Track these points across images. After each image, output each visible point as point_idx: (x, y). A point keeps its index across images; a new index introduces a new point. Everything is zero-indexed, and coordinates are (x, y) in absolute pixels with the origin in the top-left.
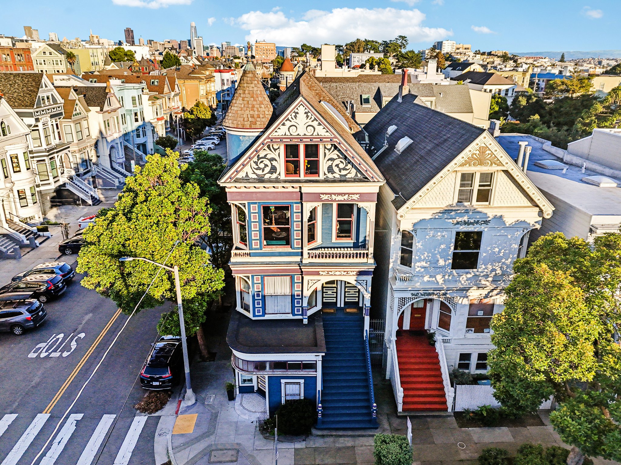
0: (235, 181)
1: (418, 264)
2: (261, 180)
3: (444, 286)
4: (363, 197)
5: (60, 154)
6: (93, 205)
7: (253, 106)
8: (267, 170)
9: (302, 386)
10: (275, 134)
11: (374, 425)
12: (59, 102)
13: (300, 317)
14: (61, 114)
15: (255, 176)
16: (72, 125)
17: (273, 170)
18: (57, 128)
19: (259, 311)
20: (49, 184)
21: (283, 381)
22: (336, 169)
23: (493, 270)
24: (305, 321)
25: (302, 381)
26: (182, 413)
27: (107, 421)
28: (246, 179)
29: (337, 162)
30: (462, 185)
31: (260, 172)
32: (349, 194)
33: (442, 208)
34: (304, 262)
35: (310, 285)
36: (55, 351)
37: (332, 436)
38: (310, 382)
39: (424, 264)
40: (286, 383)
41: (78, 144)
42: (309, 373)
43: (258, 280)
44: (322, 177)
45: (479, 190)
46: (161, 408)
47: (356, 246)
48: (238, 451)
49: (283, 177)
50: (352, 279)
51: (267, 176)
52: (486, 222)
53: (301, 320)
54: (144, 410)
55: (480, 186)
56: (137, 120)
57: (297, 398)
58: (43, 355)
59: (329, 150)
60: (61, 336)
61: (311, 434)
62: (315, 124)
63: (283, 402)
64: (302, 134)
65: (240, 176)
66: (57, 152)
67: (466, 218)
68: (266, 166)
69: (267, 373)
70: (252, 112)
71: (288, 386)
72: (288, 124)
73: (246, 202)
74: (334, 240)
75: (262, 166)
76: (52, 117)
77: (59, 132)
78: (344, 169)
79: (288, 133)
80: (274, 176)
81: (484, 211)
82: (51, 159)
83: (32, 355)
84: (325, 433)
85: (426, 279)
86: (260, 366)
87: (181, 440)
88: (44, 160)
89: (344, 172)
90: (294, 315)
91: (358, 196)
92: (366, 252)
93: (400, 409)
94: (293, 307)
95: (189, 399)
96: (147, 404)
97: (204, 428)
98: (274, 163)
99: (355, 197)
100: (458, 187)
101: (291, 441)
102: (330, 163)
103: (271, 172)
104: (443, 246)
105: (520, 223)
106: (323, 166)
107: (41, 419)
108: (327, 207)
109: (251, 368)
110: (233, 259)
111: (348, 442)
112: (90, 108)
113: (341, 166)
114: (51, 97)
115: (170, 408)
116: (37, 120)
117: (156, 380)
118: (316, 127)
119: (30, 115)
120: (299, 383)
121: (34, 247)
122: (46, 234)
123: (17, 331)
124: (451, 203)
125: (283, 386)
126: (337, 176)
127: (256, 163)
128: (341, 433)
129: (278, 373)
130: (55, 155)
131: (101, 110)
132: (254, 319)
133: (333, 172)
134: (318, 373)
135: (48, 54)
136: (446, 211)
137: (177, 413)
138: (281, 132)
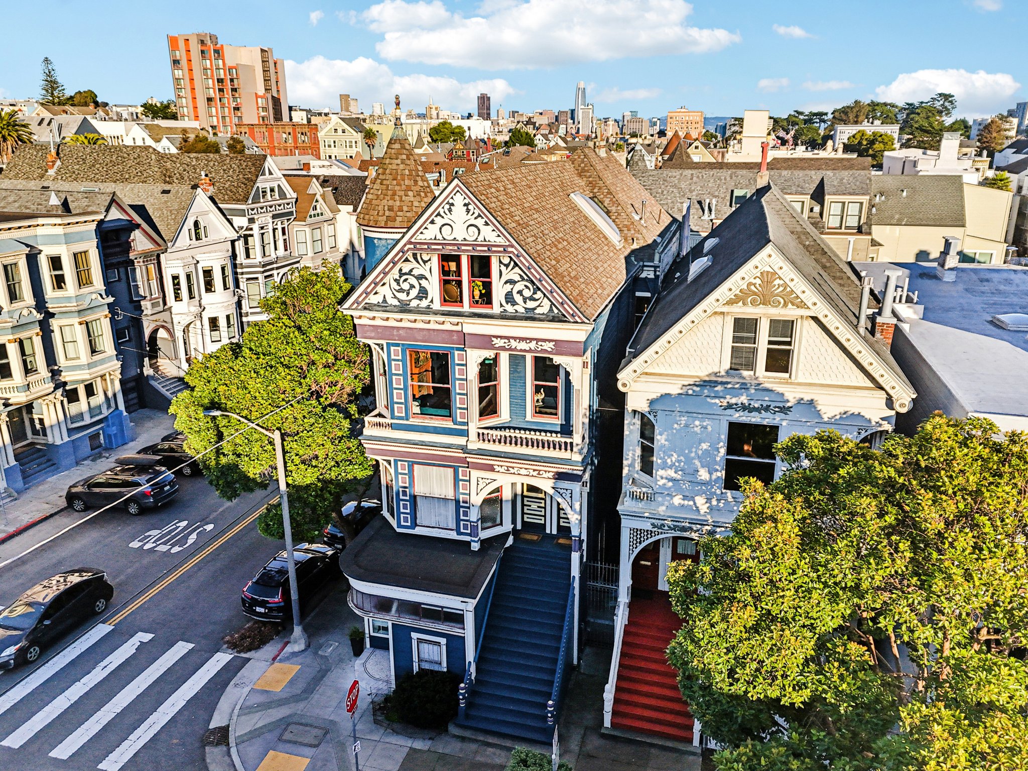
0: (365, 308)
1: (661, 472)
2: (404, 308)
3: (709, 517)
4: (561, 347)
5: (282, 271)
7: (394, 194)
8: (414, 293)
9: (444, 648)
10: (420, 238)
11: (545, 735)
12: (288, 196)
13: (468, 538)
14: (291, 213)
15: (396, 302)
16: (308, 230)
17: (423, 293)
18: (284, 234)
19: (406, 520)
21: (414, 635)
22: (518, 298)
24: (475, 547)
25: (443, 641)
26: (281, 661)
27: (180, 649)
28: (383, 306)
30: (736, 339)
31: (402, 296)
32: (538, 340)
33: (698, 377)
34: (470, 446)
35: (481, 485)
36: (165, 543)
37: (476, 741)
39: (671, 473)
40: (420, 641)
41: (313, 258)
42: (456, 631)
43: (403, 468)
44: (496, 309)
45: (769, 351)
46: (258, 648)
47: (565, 430)
48: (327, 733)
49: (437, 306)
50: (546, 486)
51: (414, 303)
52: (784, 410)
53: (468, 544)
54: (233, 646)
55: (770, 343)
57: (436, 668)
58: (148, 546)
59: (507, 266)
60: (185, 523)
61: (446, 730)
62: (480, 222)
63: (416, 669)
64: (460, 238)
65: (374, 299)
66: (278, 268)
67: (744, 399)
68: (412, 286)
69: (388, 620)
70: (391, 203)
71: (422, 646)
72: (439, 221)
73: (384, 342)
74: (529, 417)
75: (406, 286)
76: (274, 217)
77: (285, 240)
78: (532, 299)
79: (439, 236)
80: (424, 303)
81: (779, 388)
82: (266, 277)
83: (135, 544)
84: (468, 734)
85: (677, 500)
86: (384, 605)
87: (261, 698)
88: (257, 278)
89: (531, 304)
90: (459, 533)
91: (551, 345)
92: (569, 441)
93: (607, 723)
94: (458, 520)
95: (295, 642)
96: (243, 637)
97: (298, 689)
98: (424, 283)
99: (548, 346)
100: (729, 343)
101: (411, 736)
102: (508, 287)
103: (419, 298)
104: (704, 446)
105: (852, 418)
106: (499, 292)
107: (100, 631)
108: (516, 361)
109: (367, 606)
110: (366, 432)
112: (340, 207)
113: (527, 293)
114: (276, 189)
115: (269, 650)
116: (252, 221)
117: (263, 604)
118: (482, 228)
119: (242, 213)
120: (438, 644)
123: (133, 509)
124: (716, 370)
125: (414, 644)
126: (521, 309)
127: (397, 281)
128: (491, 740)
129: (407, 621)
130: (275, 272)
131: (355, 210)
132: (399, 530)
133: (514, 303)
134: (469, 632)
135: (340, 131)
136: (706, 384)
137: (274, 659)
138: (429, 233)
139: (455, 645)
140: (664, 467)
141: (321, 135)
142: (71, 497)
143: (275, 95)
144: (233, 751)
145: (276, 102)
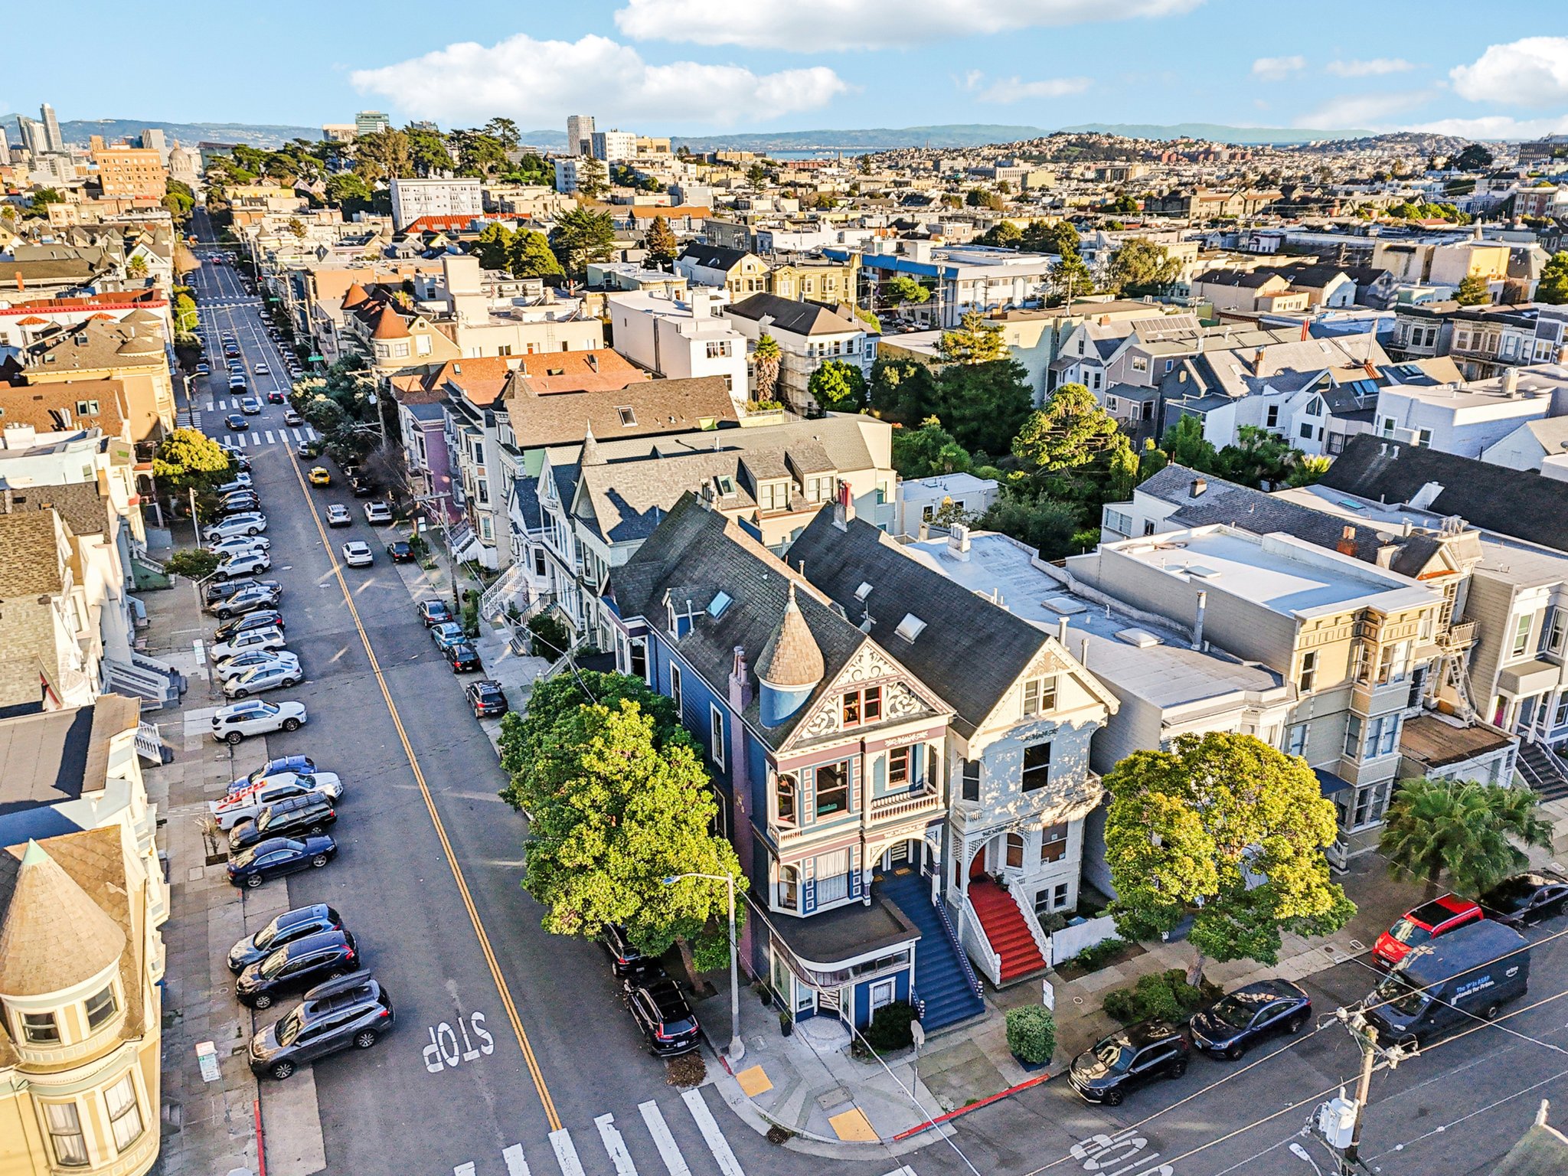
0: (792, 749)
1: (989, 796)
2: (817, 740)
3: (1016, 815)
4: (932, 733)
6: (164, 762)
8: (824, 724)
9: (893, 985)
10: (837, 684)
11: (978, 1007)
13: (861, 898)
15: (810, 736)
17: (831, 722)
19: (809, 906)
21: (871, 986)
22: (899, 707)
23: (1065, 783)
24: (867, 902)
25: (893, 979)
26: (738, 1070)
27: (649, 1108)
28: (803, 743)
29: (901, 698)
30: (1028, 696)
31: (815, 729)
33: (1010, 726)
34: (867, 826)
35: (874, 852)
36: (464, 1052)
38: (902, 976)
39: (994, 794)
40: (876, 988)
42: (901, 966)
43: (809, 863)
44: (884, 719)
45: (1044, 697)
46: (704, 1074)
47: (912, 788)
48: (846, 1088)
49: (841, 729)
50: (920, 835)
51: (825, 732)
52: (1054, 731)
53: (861, 903)
55: (1045, 692)
57: (886, 1003)
58: (453, 1062)
59: (891, 688)
60: (445, 1027)
62: (881, 663)
63: (871, 1013)
64: (863, 679)
67: (1034, 732)
68: (822, 721)
69: (852, 984)
71: (877, 991)
72: (851, 670)
73: (798, 770)
74: (887, 789)
75: (818, 721)
78: (907, 706)
79: (850, 681)
80: (831, 730)
81: (1052, 719)
83: (435, 1067)
84: (932, 1034)
85: (998, 811)
87: (769, 1098)
89: (907, 709)
90: (852, 897)
91: (925, 733)
93: (998, 981)
94: (851, 889)
95: (737, 1049)
97: (783, 1079)
98: (832, 715)
99: (923, 735)
100: (1024, 700)
101: (899, 1058)
102: (893, 701)
103: (828, 727)
104: (1012, 769)
105: (1088, 725)
106: (886, 706)
107: (561, 1138)
110: (782, 845)
111: (959, 1038)
113: (905, 702)
115: (715, 1070)
120: (889, 984)
124: (1018, 718)
125: (871, 993)
126: (900, 714)
128: (947, 1029)
129: (867, 976)
132: (804, 916)
133: (896, 712)
134: (911, 964)
136: (1012, 730)
137: (730, 1072)
138: (844, 680)
140: (986, 792)
144: (806, 1134)
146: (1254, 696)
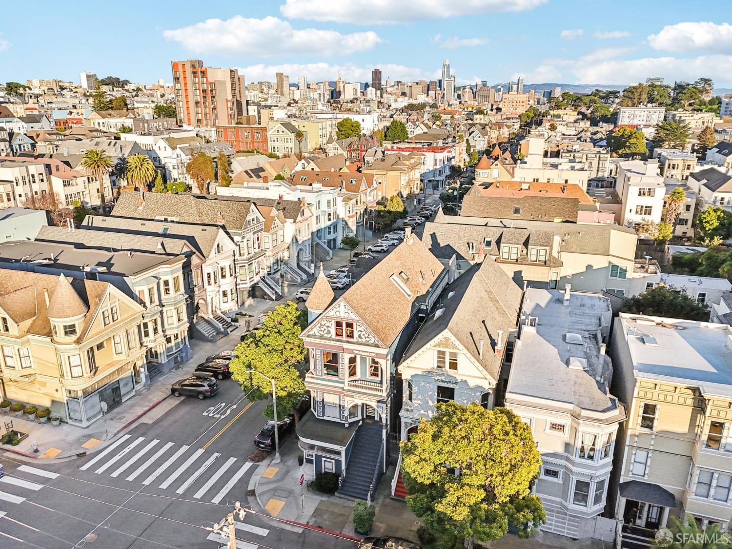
0: (308, 337)
1: (415, 401)
2: (322, 337)
5: (257, 260)
6: (276, 300)
8: (326, 332)
9: (334, 464)
10: (328, 315)
12: (261, 221)
13: (344, 422)
14: (262, 229)
15: (319, 334)
16: (270, 236)
17: (329, 332)
18: (258, 240)
19: (320, 414)
20: (246, 283)
21: (323, 459)
22: (363, 337)
24: (347, 425)
25: (334, 461)
26: (271, 466)
27: (232, 460)
28: (314, 336)
29: (364, 333)
30: (438, 357)
31: (321, 333)
32: (370, 352)
33: (427, 369)
34: (345, 388)
35: (349, 403)
36: (217, 414)
37: (345, 498)
39: (419, 402)
40: (325, 461)
41: (272, 250)
42: (338, 457)
43: (320, 394)
44: (355, 340)
45: (450, 362)
46: (261, 461)
48: (290, 493)
49: (334, 337)
51: (326, 335)
52: (456, 383)
53: (344, 424)
54: (252, 460)
55: (450, 359)
56: (329, 220)
57: (331, 471)
58: (211, 415)
59: (359, 326)
60: (224, 404)
61: (334, 495)
62: (349, 312)
63: (323, 472)
64: (342, 316)
65: (311, 333)
66: (255, 259)
67: (443, 378)
69: (313, 453)
71: (326, 463)
72: (335, 310)
73: (314, 348)
74: (368, 377)
75: (323, 329)
76: (254, 233)
77: (259, 243)
78: (368, 337)
79: (335, 315)
80: (329, 336)
81: (454, 375)
82: (249, 265)
83: (205, 414)
84: (342, 496)
85: (422, 412)
86: (312, 447)
87: (266, 480)
88: (244, 266)
89: (367, 339)
90: (341, 420)
91: (376, 355)
92: (381, 388)
93: (393, 494)
94: (340, 415)
95: (277, 459)
96: (256, 456)
97: (279, 477)
98: (329, 328)
99: (373, 355)
100: (436, 359)
101: (321, 496)
102: (359, 333)
104: (430, 393)
105: (478, 388)
106: (356, 334)
107: (200, 451)
108: (363, 359)
109: (306, 447)
110: (306, 379)
112: (287, 220)
113: (366, 335)
115: (266, 462)
116: (243, 238)
117: (263, 443)
118: (350, 314)
119: (239, 235)
120: (332, 462)
121: (226, 334)
122: (236, 324)
123: (201, 397)
124: (432, 367)
125: (323, 462)
126: (364, 340)
127: (320, 327)
128: (350, 498)
129: (320, 453)
130: (253, 261)
131: (294, 222)
132: (318, 417)
133: (361, 338)
134: (343, 458)
135: (281, 132)
136: (429, 372)
137: (269, 465)
138: (331, 313)
139: (338, 463)
140: (415, 399)
141: (269, 134)
142: (173, 391)
143: (238, 99)
144: (258, 498)
145: (239, 103)
146: (578, 410)
